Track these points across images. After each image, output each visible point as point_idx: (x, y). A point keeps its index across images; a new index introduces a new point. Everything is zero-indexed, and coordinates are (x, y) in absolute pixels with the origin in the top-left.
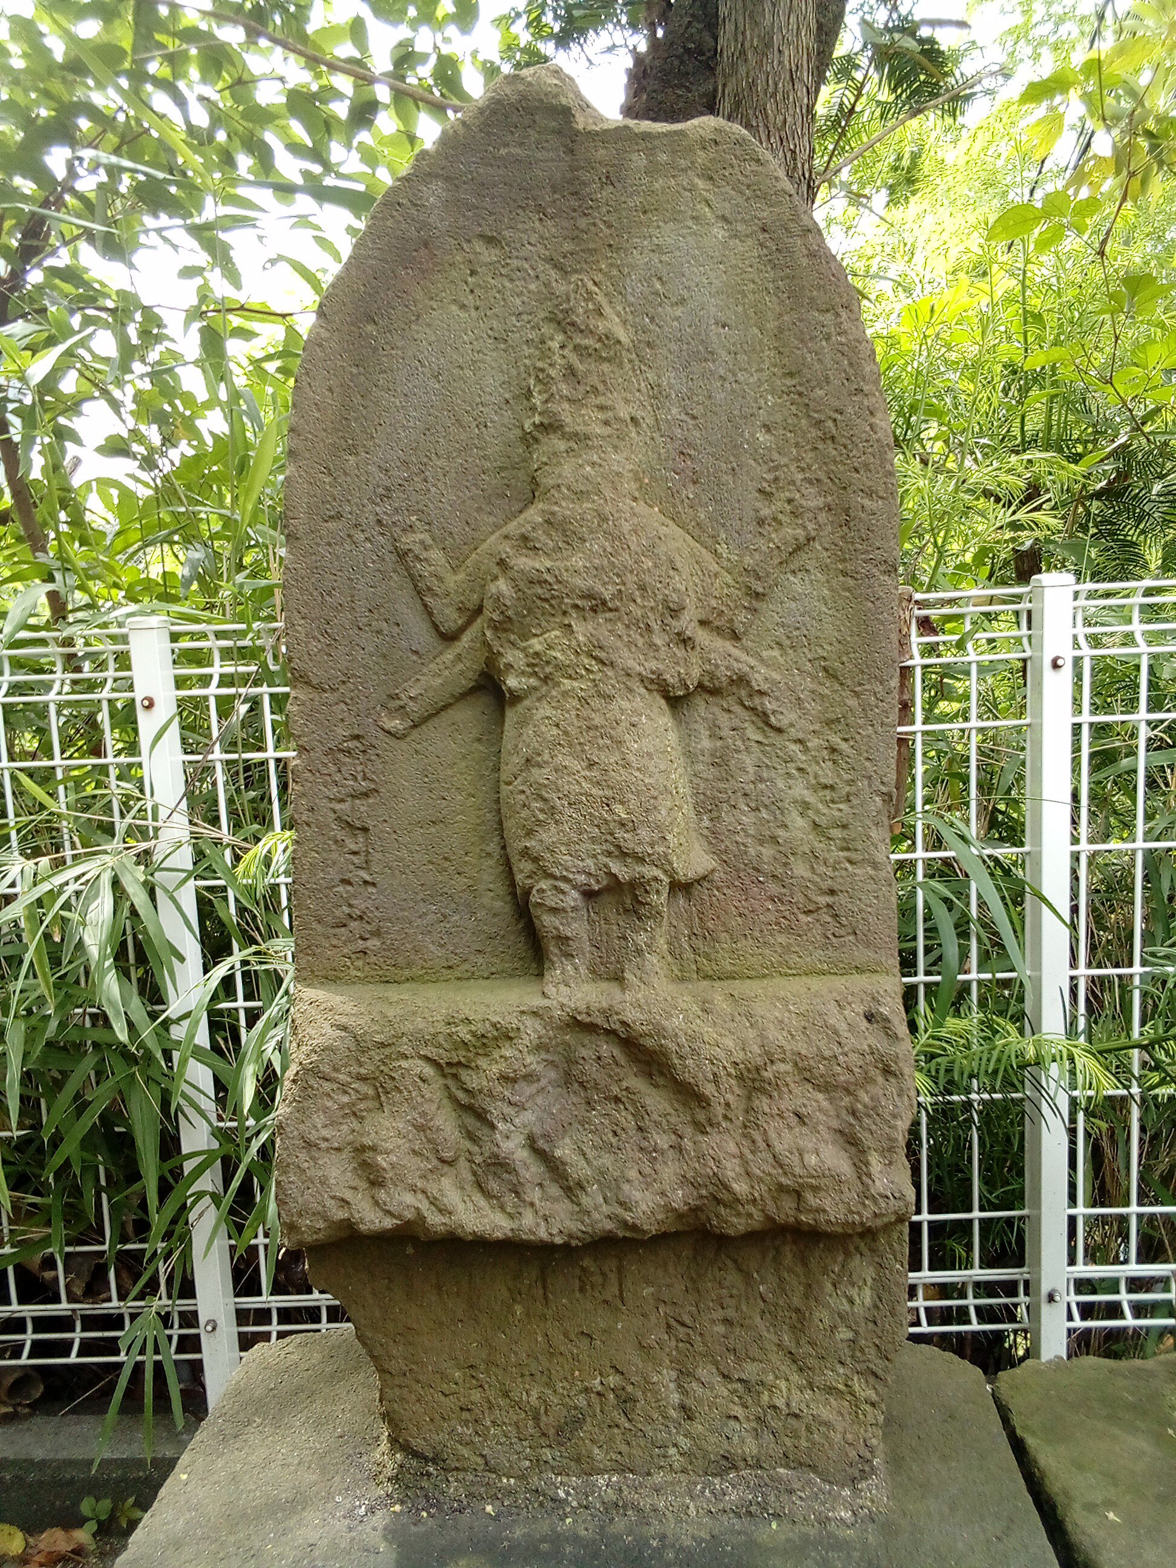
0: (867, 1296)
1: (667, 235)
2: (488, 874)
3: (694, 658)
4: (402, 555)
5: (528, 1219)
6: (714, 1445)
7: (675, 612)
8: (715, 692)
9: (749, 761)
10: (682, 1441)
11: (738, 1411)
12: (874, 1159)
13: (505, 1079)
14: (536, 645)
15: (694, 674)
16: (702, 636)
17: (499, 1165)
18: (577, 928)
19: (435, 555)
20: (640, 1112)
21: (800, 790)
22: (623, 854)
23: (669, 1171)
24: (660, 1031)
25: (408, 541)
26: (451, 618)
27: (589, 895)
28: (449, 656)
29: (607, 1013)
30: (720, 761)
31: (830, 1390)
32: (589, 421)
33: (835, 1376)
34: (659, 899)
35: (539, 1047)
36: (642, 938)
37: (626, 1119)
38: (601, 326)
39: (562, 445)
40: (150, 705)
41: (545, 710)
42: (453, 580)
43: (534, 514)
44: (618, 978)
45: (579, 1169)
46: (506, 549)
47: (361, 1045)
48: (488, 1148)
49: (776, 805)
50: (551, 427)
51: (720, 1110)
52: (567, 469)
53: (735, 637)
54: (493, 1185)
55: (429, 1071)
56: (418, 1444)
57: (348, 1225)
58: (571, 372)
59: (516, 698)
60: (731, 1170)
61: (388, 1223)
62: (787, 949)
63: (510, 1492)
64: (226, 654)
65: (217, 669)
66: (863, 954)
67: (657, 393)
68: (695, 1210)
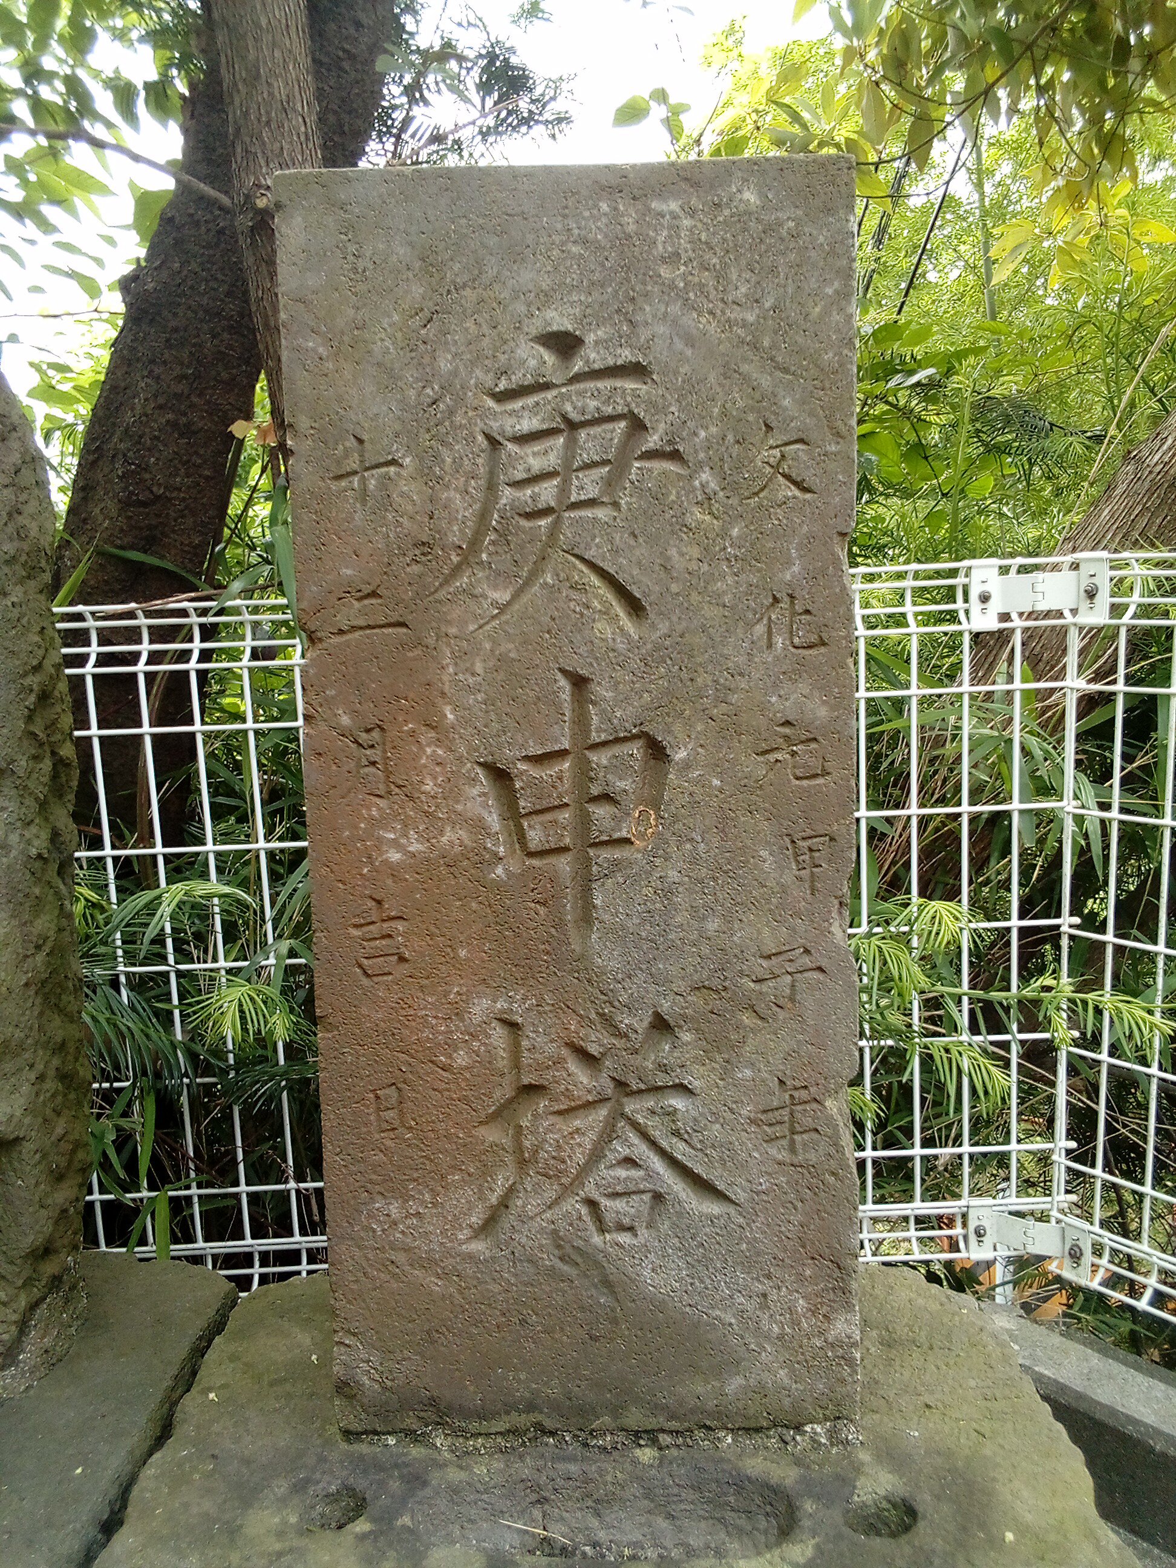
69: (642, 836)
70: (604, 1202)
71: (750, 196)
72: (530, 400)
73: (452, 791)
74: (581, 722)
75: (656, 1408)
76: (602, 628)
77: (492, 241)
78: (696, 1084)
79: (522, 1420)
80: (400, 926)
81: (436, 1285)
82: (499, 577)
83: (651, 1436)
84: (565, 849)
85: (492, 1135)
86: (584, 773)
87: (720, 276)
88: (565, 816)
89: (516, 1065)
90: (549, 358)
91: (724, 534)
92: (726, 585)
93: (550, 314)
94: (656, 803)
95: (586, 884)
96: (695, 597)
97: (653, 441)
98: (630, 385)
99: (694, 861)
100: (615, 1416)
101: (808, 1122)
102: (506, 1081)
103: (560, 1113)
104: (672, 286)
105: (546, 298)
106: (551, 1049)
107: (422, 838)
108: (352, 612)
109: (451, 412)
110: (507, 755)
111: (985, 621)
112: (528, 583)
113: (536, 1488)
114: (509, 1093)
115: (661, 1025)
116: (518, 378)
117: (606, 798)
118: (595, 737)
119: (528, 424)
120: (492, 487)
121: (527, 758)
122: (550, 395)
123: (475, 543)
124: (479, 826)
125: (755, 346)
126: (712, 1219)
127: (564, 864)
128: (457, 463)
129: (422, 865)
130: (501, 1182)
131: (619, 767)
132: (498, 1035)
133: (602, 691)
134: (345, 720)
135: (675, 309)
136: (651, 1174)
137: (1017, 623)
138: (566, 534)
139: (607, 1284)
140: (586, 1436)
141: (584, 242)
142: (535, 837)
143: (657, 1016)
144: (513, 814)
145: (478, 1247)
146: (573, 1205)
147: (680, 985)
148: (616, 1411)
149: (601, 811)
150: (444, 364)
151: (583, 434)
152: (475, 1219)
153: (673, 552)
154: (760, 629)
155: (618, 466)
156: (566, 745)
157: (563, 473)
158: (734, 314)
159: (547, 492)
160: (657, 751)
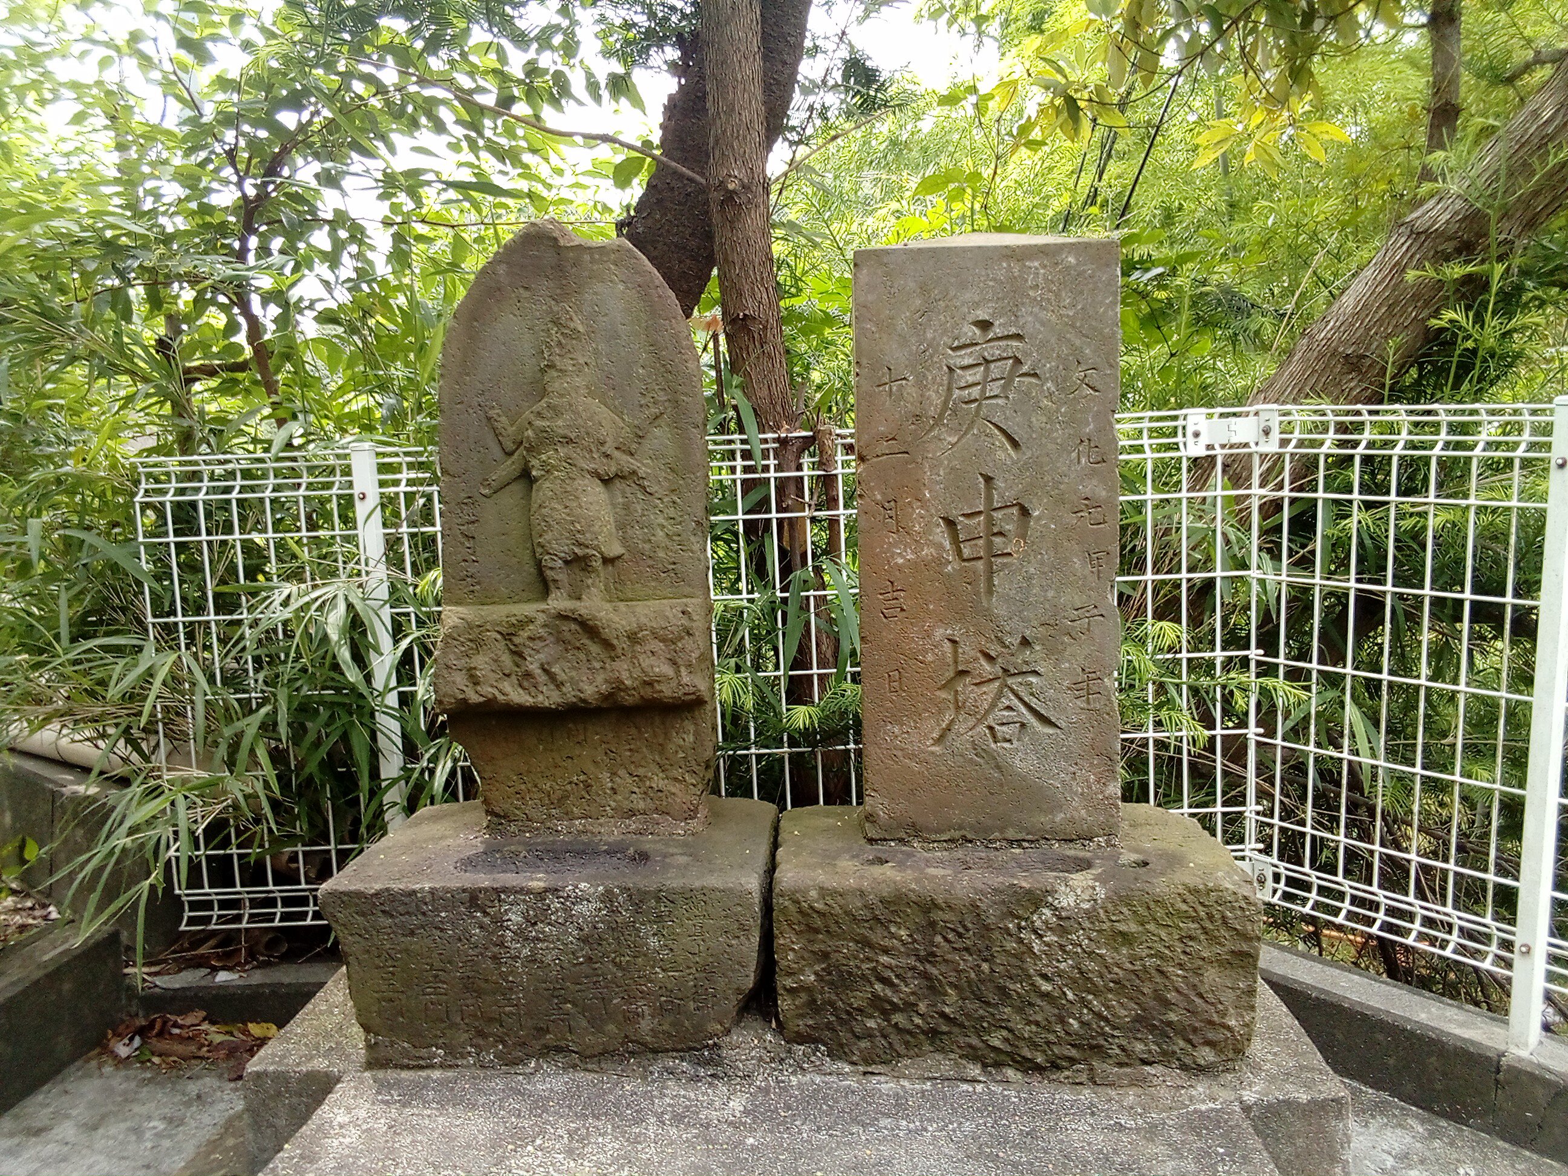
0: (691, 738)
1: (599, 287)
2: (527, 556)
3: (613, 463)
4: (489, 419)
5: (541, 698)
6: (627, 805)
7: (602, 444)
8: (623, 477)
9: (639, 508)
10: (613, 804)
11: (636, 790)
12: (683, 669)
13: (530, 638)
14: (544, 457)
15: (613, 470)
16: (617, 454)
17: (528, 675)
18: (562, 577)
19: (503, 419)
20: (588, 653)
21: (661, 520)
22: (580, 545)
23: (600, 678)
24: (595, 618)
25: (492, 413)
26: (510, 446)
27: (567, 562)
28: (509, 462)
29: (573, 611)
30: (626, 507)
31: (676, 779)
32: (566, 364)
33: (677, 773)
34: (597, 564)
35: (545, 626)
36: (590, 581)
37: (582, 656)
38: (572, 325)
39: (555, 374)
40: (363, 497)
41: (547, 484)
42: (511, 430)
43: (543, 403)
44: (579, 599)
45: (562, 677)
46: (532, 417)
47: (470, 626)
48: (524, 668)
49: (650, 526)
50: (551, 366)
51: (620, 651)
52: (557, 385)
53: (632, 454)
54: (526, 684)
55: (499, 637)
56: (497, 810)
57: (465, 701)
58: (560, 343)
59: (536, 480)
60: (625, 675)
61: (482, 699)
62: (655, 588)
63: (537, 829)
64: (411, 466)
65: (405, 475)
66: (688, 590)
67: (596, 352)
68: (611, 695)
69: (1017, 552)
70: (997, 727)
71: (1071, 259)
72: (969, 351)
73: (928, 530)
74: (989, 498)
75: (1021, 829)
76: (1000, 455)
77: (953, 280)
78: (1041, 670)
79: (957, 834)
80: (902, 594)
81: (916, 767)
82: (952, 431)
83: (1019, 842)
84: (980, 558)
85: (943, 695)
86: (990, 522)
87: (1057, 295)
88: (981, 542)
89: (956, 662)
90: (977, 331)
91: (1058, 411)
92: (1059, 434)
93: (979, 312)
94: (1024, 536)
95: (990, 573)
96: (1044, 440)
97: (1025, 369)
98: (1015, 343)
99: (1042, 563)
100: (1002, 833)
101: (1096, 689)
102: (952, 668)
103: (976, 684)
104: (1035, 299)
105: (977, 305)
106: (972, 653)
107: (914, 552)
108: (884, 446)
109: (932, 356)
110: (954, 514)
111: (1197, 450)
112: (965, 433)
113: (965, 862)
114: (952, 675)
115: (1025, 642)
116: (963, 340)
117: (1000, 534)
118: (996, 505)
119: (967, 361)
120: (949, 389)
121: (963, 515)
122: (978, 348)
123: (941, 415)
124: (940, 547)
125: (1073, 326)
126: (1049, 736)
127: (980, 565)
128: (934, 379)
129: (914, 565)
130: (948, 718)
131: (1008, 519)
132: (947, 645)
133: (1000, 483)
134: (879, 497)
135: (1036, 310)
136: (1020, 714)
137: (1218, 451)
138: (984, 412)
139: (998, 767)
140: (987, 844)
141: (994, 280)
142: (967, 552)
143: (1023, 637)
144: (956, 541)
145: (936, 749)
146: (982, 729)
147: (1035, 623)
148: (1002, 830)
149: (998, 540)
150: (929, 335)
151: (992, 366)
152: (935, 735)
153: (1033, 419)
154: (1074, 455)
155: (1009, 380)
156: (982, 508)
157: (984, 383)
158: (1063, 312)
159: (975, 392)
160: (1025, 512)
